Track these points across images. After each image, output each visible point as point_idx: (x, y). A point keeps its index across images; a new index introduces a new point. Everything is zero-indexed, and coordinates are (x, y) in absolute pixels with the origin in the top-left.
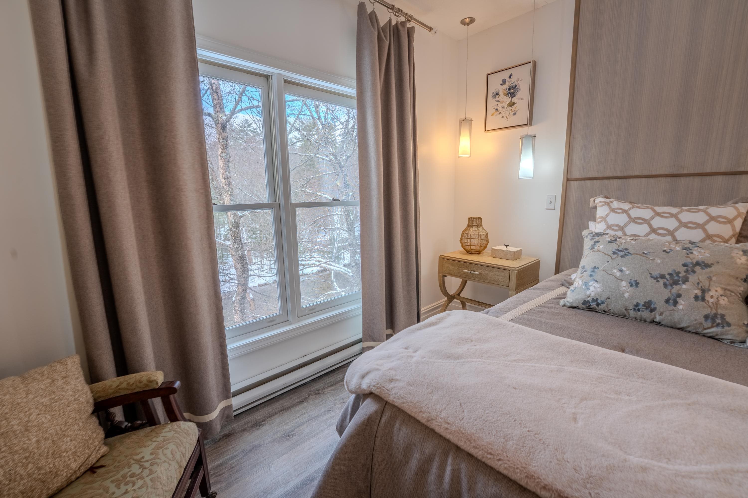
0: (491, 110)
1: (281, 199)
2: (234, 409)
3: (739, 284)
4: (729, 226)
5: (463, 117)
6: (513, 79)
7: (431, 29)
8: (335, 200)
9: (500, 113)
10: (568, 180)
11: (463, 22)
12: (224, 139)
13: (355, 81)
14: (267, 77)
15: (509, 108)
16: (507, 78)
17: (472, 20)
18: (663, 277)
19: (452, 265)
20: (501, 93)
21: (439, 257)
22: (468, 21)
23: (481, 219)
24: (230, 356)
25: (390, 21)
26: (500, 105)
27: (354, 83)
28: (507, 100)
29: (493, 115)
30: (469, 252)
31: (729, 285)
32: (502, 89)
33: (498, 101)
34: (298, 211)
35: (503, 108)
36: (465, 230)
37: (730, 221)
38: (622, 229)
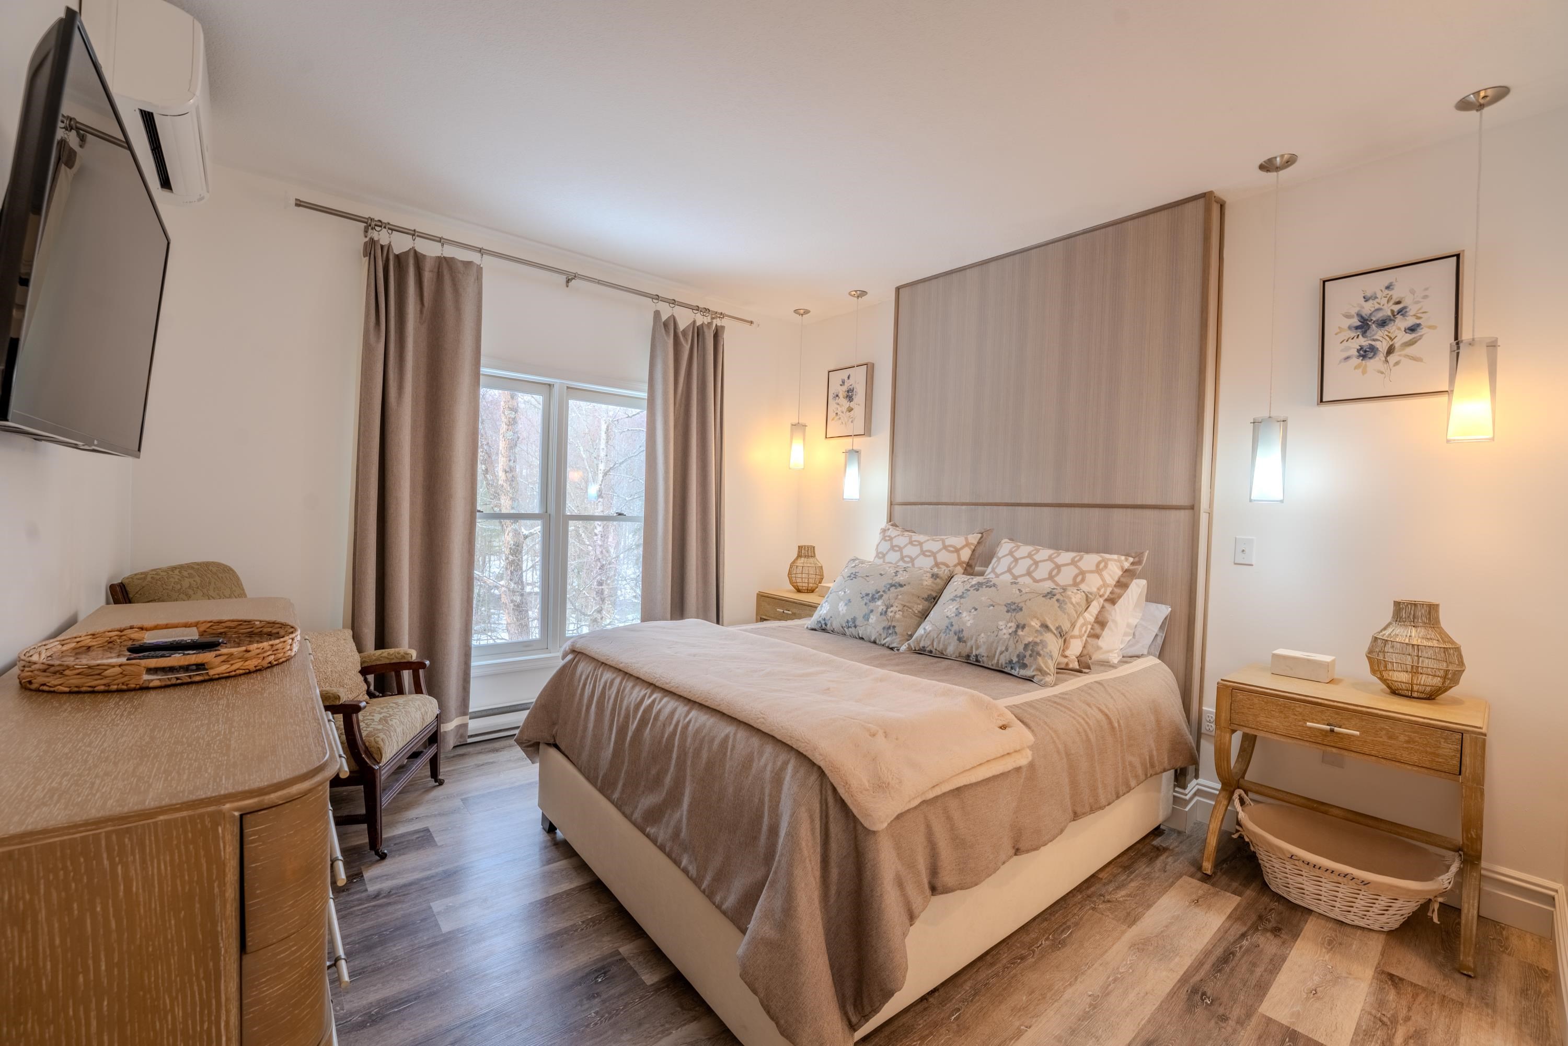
0: (831, 415)
1: (552, 510)
2: (469, 734)
3: (919, 602)
4: (955, 555)
5: (796, 421)
6: (852, 381)
7: (752, 322)
8: (620, 514)
9: (840, 419)
10: (891, 504)
11: (796, 311)
12: (511, 409)
13: (647, 385)
14: (550, 386)
15: (848, 413)
16: (846, 379)
17: (807, 312)
18: (867, 595)
19: (769, 604)
20: (841, 395)
21: (758, 594)
22: (802, 311)
23: (814, 547)
24: (473, 673)
25: (694, 322)
26: (840, 409)
27: (646, 387)
28: (845, 403)
29: (833, 420)
30: (799, 591)
31: (909, 602)
32: (842, 391)
33: (838, 404)
34: (572, 526)
35: (843, 412)
36: (794, 562)
37: (957, 551)
38: (912, 560)
